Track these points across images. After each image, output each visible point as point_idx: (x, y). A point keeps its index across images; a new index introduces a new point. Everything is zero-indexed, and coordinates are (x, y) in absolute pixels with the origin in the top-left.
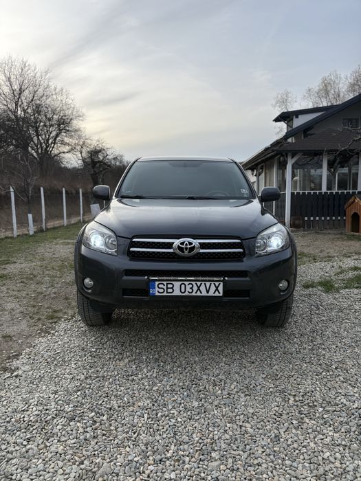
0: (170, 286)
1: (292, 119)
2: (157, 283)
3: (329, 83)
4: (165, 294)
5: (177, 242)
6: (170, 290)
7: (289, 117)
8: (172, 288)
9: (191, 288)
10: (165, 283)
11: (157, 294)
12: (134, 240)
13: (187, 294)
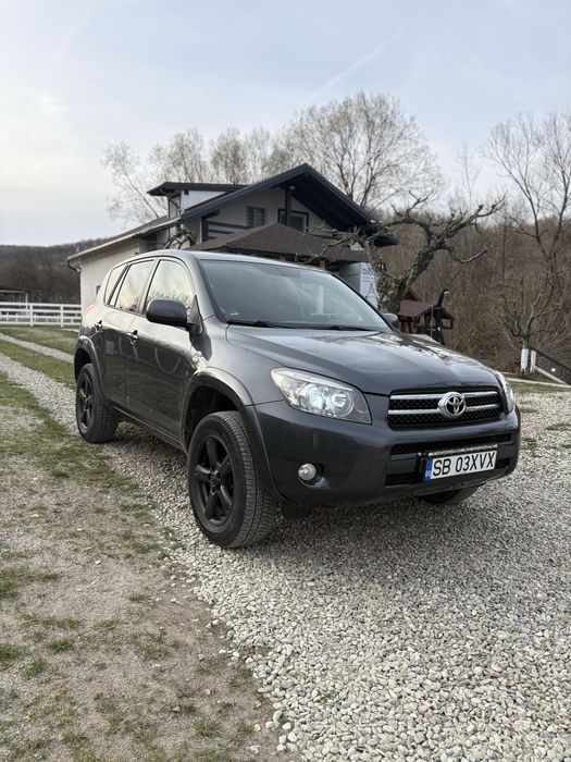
0: (447, 463)
1: (179, 195)
2: (435, 460)
3: (187, 146)
4: (441, 476)
5: (444, 399)
6: (446, 470)
7: (173, 191)
8: (448, 466)
9: (467, 464)
10: (442, 459)
11: (433, 477)
12: (393, 397)
13: (462, 472)
